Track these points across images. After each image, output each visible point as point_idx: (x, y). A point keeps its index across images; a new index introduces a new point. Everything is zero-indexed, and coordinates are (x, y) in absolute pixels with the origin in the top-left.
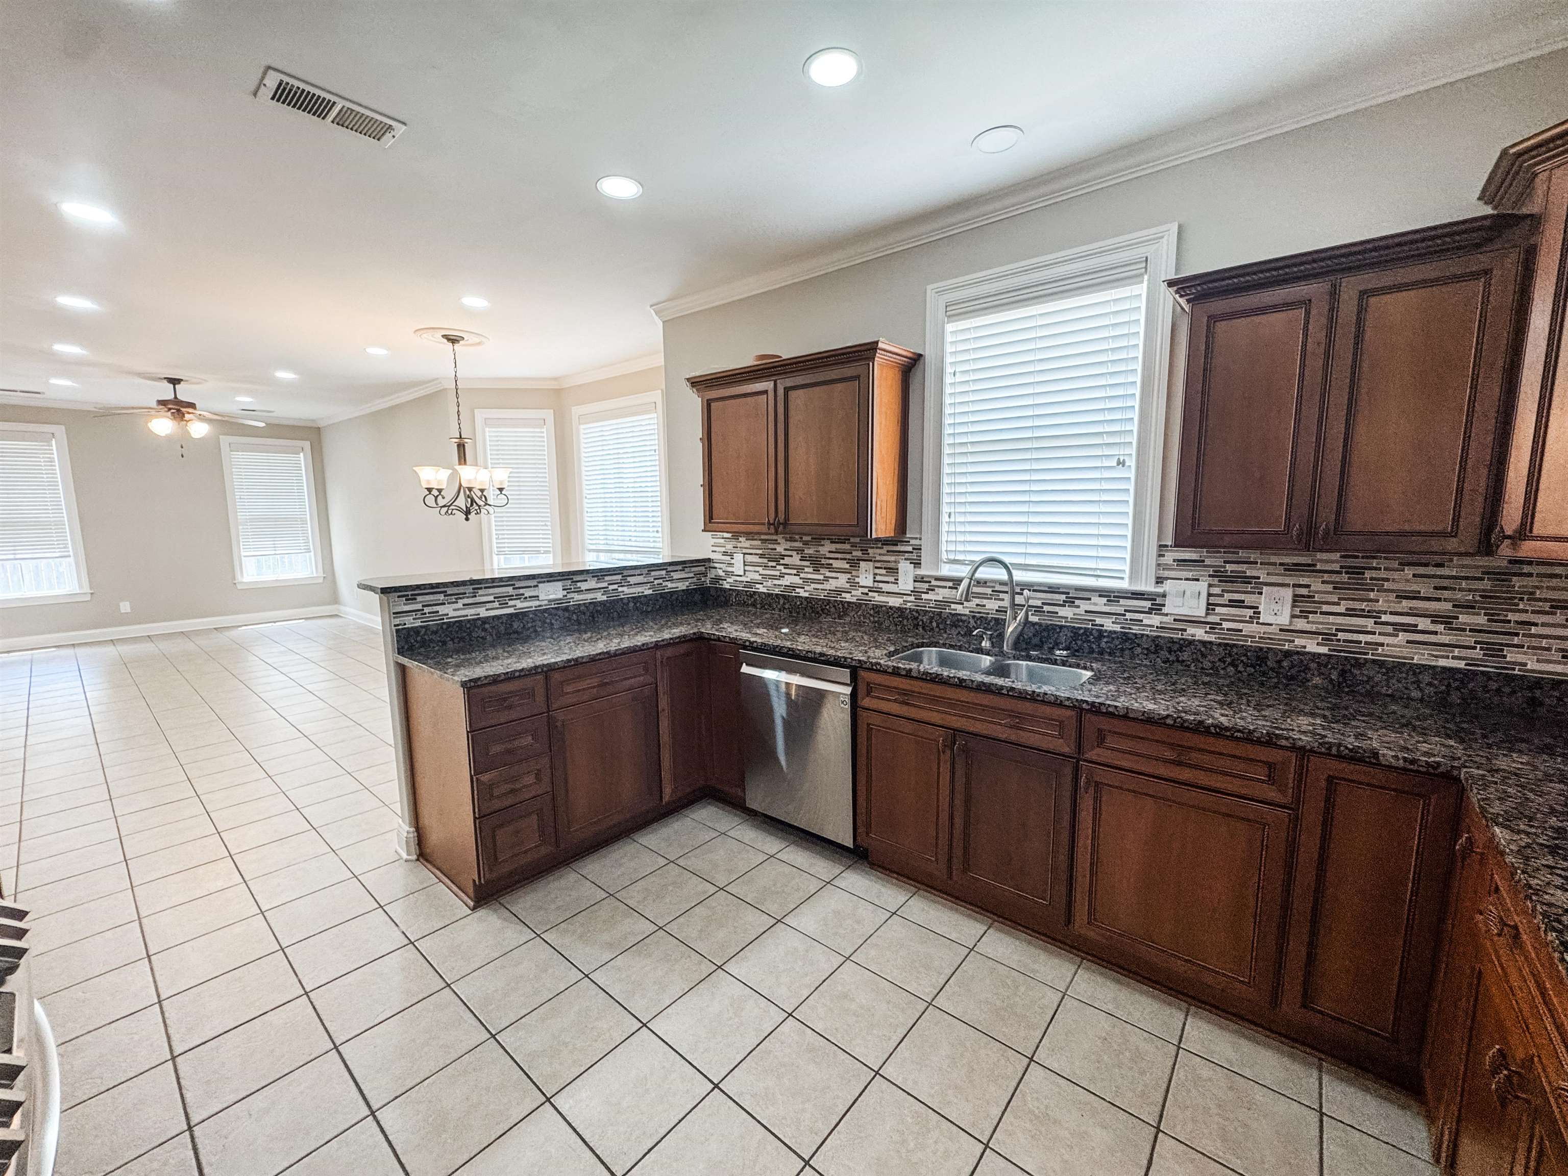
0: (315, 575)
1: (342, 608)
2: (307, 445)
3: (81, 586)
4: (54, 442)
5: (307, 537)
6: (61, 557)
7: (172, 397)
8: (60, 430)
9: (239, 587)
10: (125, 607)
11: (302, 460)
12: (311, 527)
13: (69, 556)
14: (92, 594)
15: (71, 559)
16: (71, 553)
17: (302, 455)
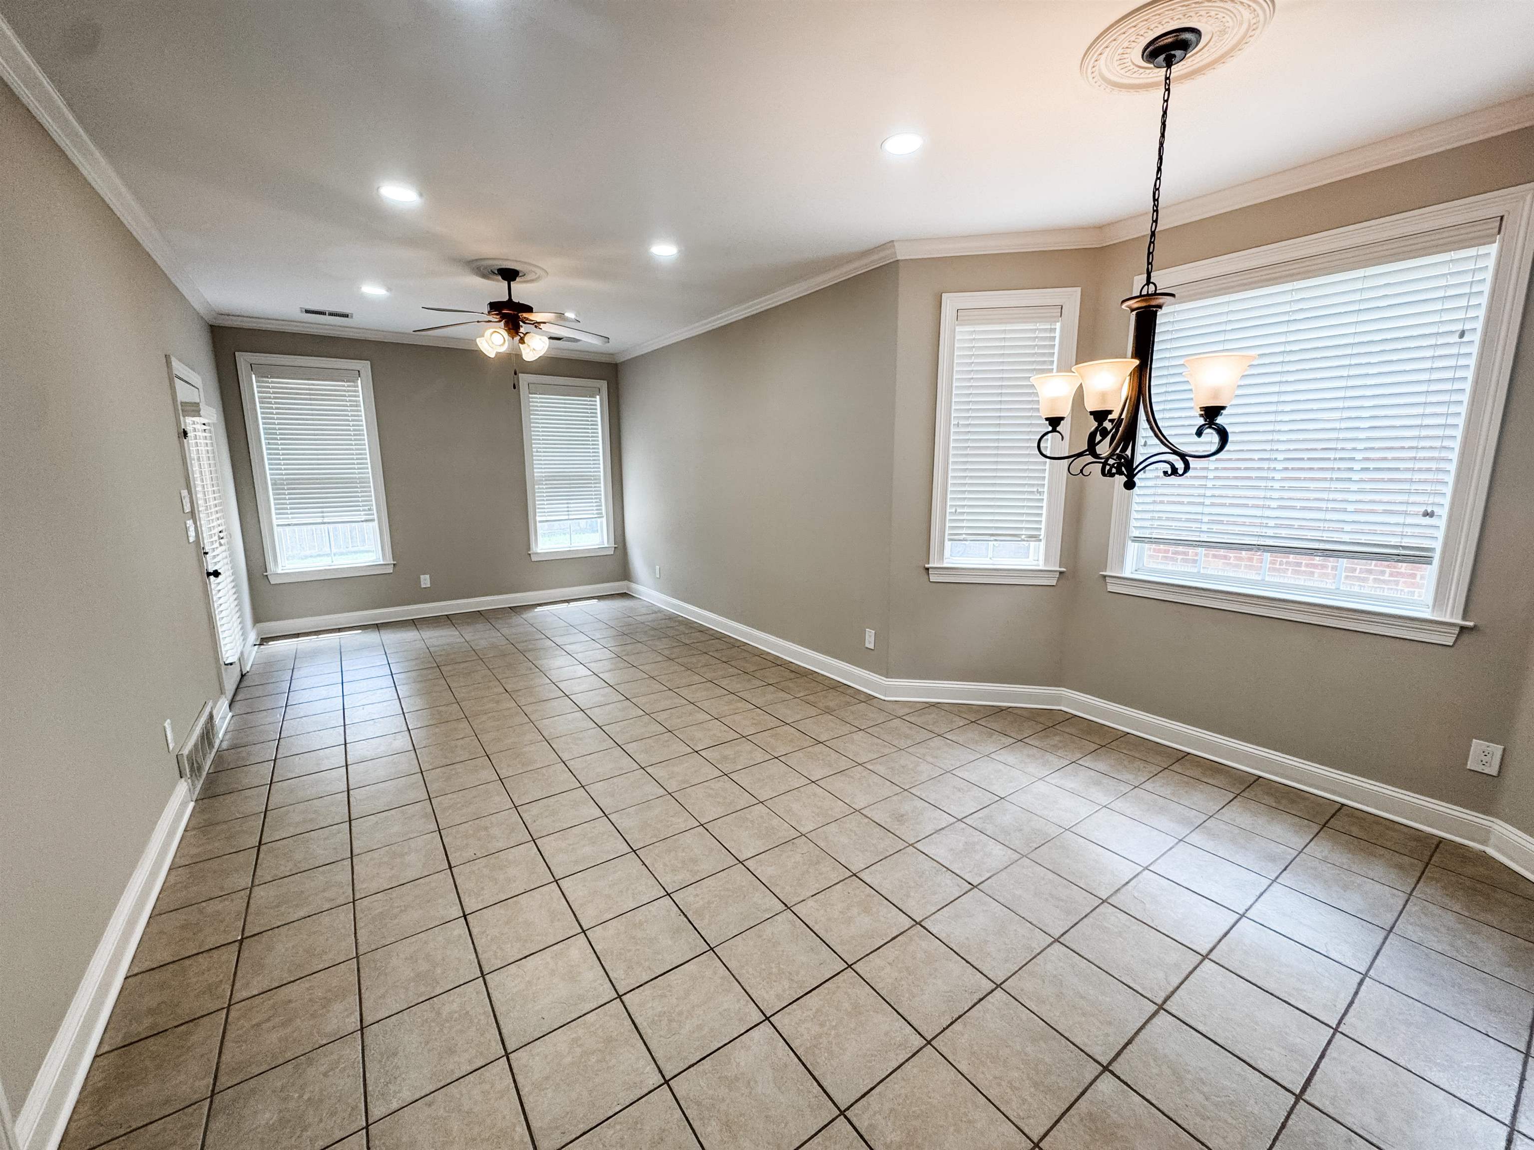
0: (606, 545)
1: (634, 586)
2: (603, 385)
3: (384, 559)
4: (359, 381)
5: (600, 499)
6: (366, 521)
7: (506, 298)
8: (365, 366)
9: (534, 558)
10: (425, 581)
11: (597, 404)
12: (603, 488)
13: (373, 520)
14: (394, 565)
15: (376, 523)
16: (375, 517)
17: (598, 397)
